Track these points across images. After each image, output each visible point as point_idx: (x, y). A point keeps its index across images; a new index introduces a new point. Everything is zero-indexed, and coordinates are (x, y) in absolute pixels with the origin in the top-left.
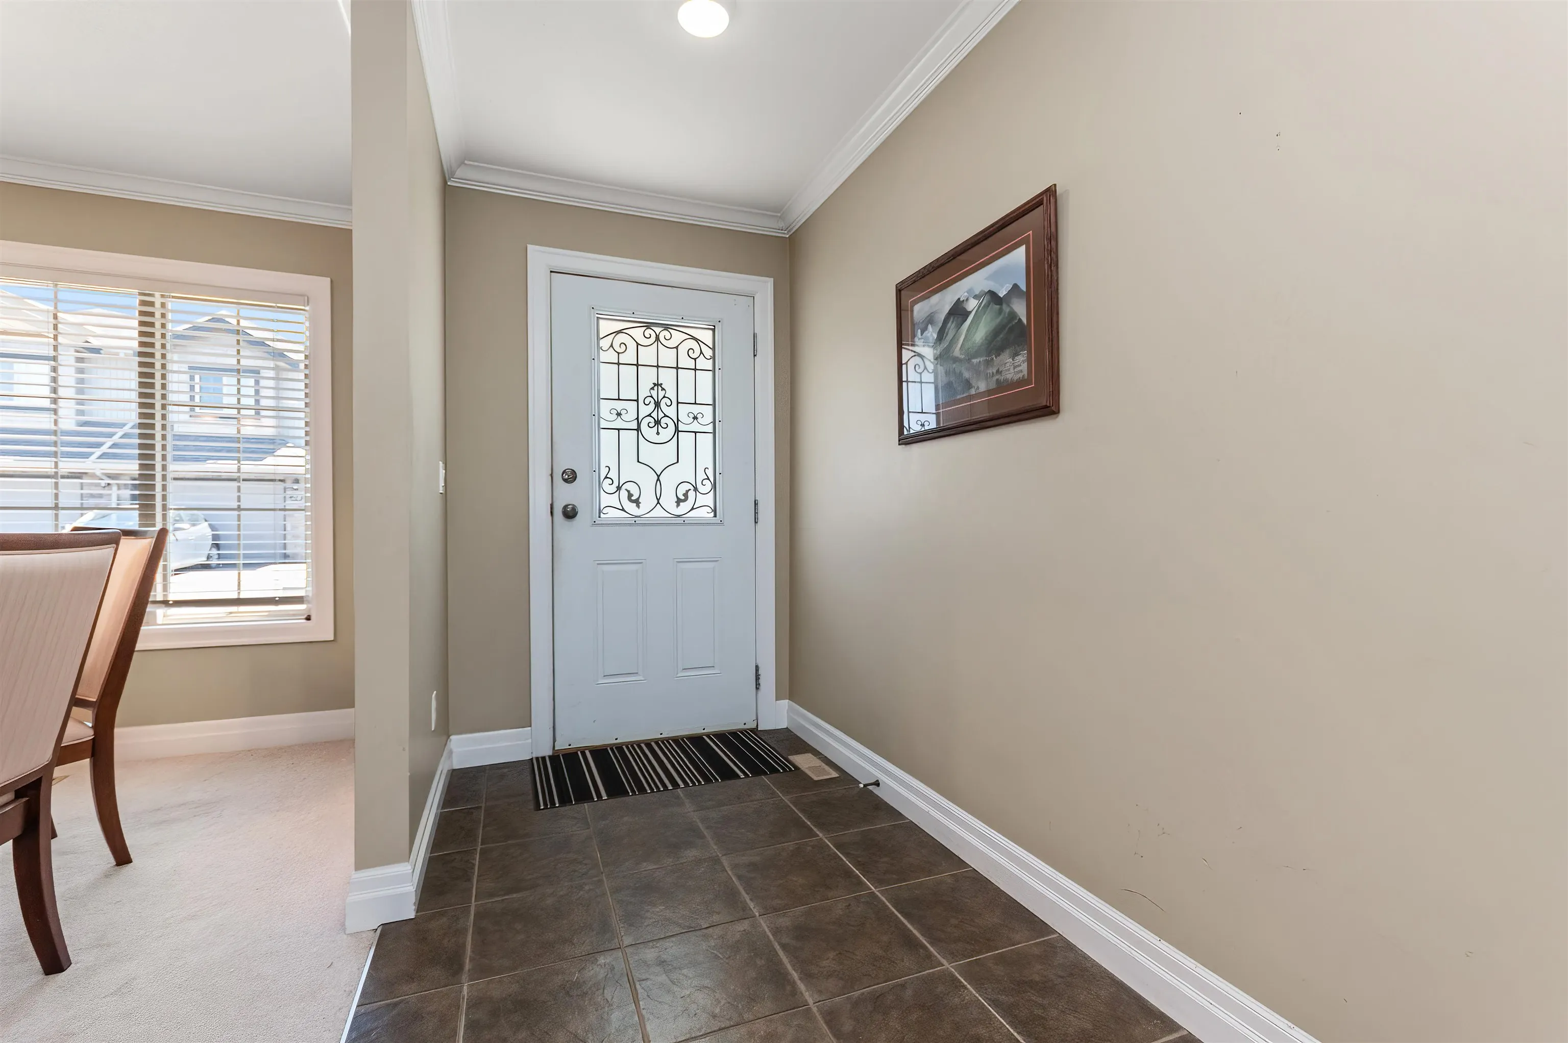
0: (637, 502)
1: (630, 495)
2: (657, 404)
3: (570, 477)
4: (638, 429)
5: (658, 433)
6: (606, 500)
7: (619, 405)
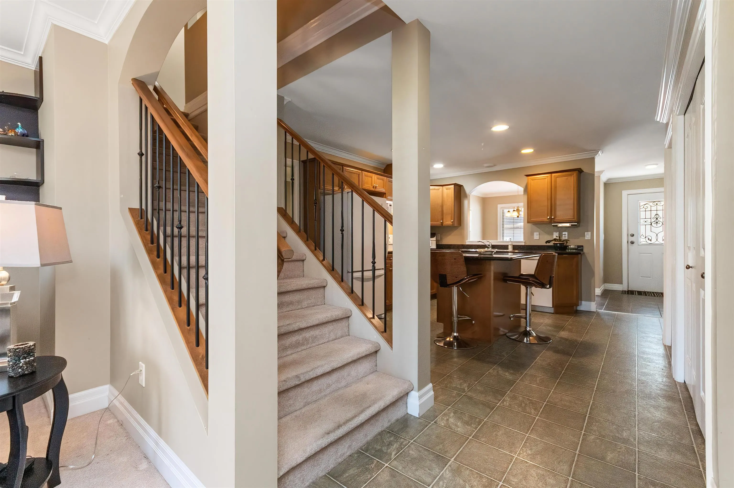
0: (651, 240)
1: (649, 239)
2: (657, 219)
3: (633, 235)
4: (651, 224)
5: (657, 225)
6: (642, 240)
7: (646, 220)
